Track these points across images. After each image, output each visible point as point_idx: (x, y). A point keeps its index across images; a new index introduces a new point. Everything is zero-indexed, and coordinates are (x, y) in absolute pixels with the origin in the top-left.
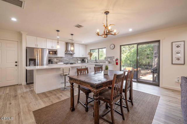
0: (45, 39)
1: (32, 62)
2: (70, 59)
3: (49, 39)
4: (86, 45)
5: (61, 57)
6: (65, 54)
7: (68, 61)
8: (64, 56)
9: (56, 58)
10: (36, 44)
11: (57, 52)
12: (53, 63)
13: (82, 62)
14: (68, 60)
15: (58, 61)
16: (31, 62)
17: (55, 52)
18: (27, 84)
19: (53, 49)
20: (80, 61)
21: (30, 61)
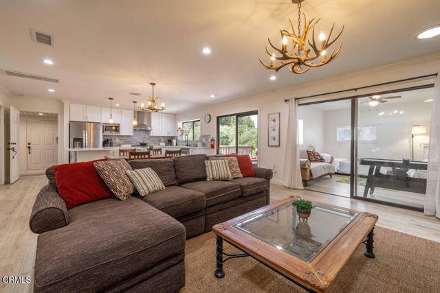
0: (100, 108)
2: (144, 138)
3: (105, 107)
4: (175, 115)
5: (127, 136)
6: (134, 130)
8: (133, 135)
9: (119, 136)
10: (85, 115)
11: (119, 127)
12: (114, 145)
13: (168, 145)
14: (141, 140)
15: (123, 142)
16: (76, 143)
17: (117, 128)
20: (164, 143)
21: (74, 141)
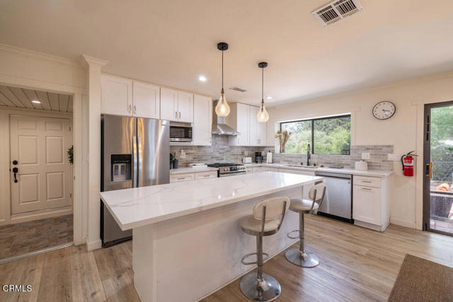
0: (157, 88)
1: (120, 165)
2: (222, 151)
3: (167, 87)
5: (199, 146)
7: (217, 158)
8: (210, 144)
9: (186, 148)
10: (130, 103)
11: (191, 129)
12: (179, 164)
13: (257, 162)
14: (217, 155)
15: (191, 158)
16: (117, 167)
17: (186, 132)
18: (104, 245)
19: (179, 120)
20: (250, 158)
21: (112, 163)
